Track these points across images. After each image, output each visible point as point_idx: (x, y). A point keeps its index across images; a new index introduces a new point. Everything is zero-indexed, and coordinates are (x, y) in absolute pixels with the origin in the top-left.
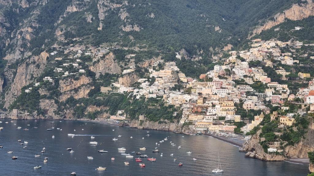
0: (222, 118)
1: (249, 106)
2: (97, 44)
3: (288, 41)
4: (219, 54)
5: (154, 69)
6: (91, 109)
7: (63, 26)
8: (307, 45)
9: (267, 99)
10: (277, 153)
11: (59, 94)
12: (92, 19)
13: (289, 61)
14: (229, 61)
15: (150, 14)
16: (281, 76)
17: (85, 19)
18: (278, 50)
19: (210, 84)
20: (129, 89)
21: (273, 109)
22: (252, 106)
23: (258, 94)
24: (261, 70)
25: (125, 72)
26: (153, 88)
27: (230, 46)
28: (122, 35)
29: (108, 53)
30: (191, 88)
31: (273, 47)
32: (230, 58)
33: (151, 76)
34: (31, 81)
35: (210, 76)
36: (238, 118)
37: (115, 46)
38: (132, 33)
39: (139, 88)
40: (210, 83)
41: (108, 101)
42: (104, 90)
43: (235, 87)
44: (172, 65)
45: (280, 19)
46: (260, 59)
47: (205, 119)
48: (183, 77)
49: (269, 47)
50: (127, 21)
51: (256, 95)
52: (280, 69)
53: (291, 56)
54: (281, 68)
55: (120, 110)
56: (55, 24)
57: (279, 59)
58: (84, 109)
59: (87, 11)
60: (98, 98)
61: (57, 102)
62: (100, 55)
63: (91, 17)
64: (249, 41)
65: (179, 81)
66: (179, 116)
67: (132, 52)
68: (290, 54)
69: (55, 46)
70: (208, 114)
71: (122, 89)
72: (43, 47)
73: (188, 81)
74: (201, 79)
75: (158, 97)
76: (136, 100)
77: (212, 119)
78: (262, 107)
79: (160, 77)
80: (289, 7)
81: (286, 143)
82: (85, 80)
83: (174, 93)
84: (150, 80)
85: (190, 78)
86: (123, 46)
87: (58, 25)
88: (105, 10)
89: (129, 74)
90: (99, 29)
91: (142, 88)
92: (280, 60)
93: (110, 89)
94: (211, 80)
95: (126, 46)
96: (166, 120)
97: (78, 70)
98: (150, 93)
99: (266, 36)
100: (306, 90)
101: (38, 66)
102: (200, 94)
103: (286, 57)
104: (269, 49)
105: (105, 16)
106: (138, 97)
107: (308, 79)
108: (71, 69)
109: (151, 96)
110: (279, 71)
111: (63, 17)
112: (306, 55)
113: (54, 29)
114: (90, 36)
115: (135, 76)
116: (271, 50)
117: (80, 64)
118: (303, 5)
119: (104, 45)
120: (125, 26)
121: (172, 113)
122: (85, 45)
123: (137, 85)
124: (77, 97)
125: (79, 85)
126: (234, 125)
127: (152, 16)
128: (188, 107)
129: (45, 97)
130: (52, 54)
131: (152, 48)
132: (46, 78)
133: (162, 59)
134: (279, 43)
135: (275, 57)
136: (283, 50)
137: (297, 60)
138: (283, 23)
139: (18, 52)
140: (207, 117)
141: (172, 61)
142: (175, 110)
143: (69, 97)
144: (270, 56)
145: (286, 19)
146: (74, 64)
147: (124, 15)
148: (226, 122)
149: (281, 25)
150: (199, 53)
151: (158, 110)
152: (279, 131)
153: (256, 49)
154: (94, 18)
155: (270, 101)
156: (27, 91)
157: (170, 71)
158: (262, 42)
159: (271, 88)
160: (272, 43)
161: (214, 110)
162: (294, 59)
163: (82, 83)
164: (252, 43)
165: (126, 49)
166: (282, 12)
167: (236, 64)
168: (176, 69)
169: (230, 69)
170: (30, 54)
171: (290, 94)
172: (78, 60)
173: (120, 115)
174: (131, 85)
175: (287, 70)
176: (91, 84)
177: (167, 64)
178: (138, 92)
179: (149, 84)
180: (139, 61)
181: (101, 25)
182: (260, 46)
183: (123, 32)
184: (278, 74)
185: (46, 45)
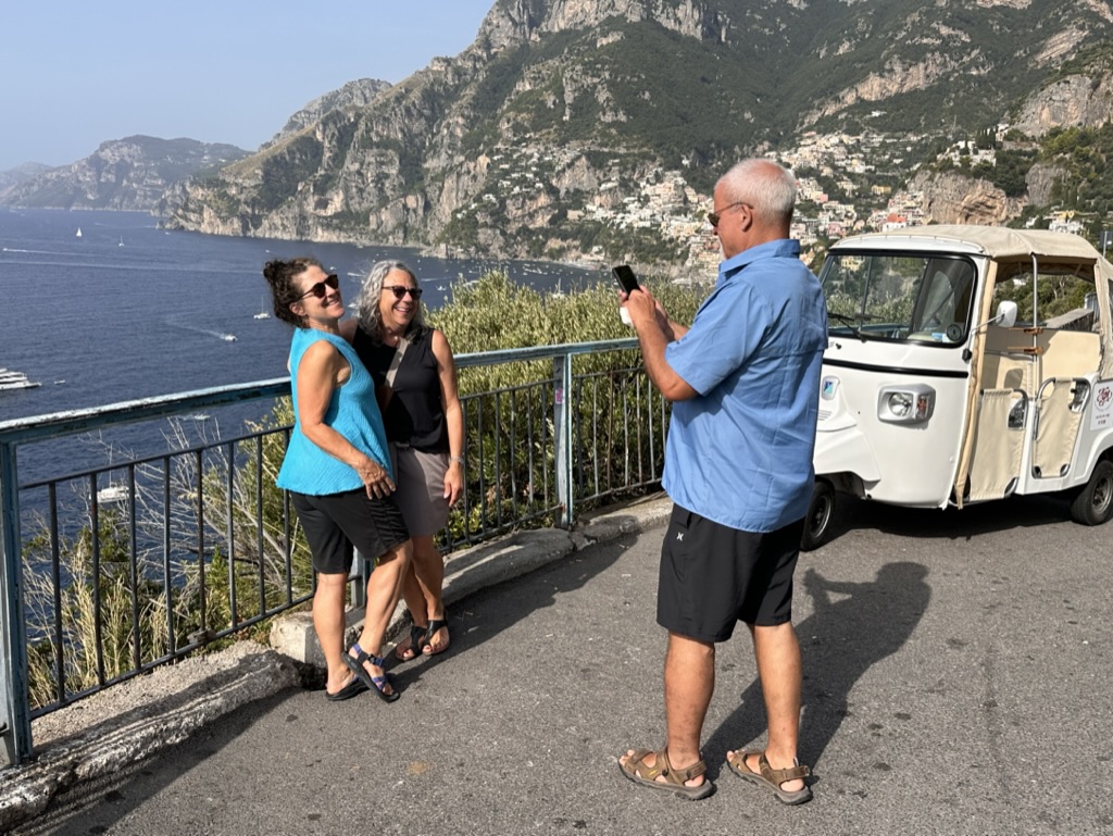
2: (562, 143)
3: (858, 135)
5: (648, 181)
6: (554, 243)
7: (511, 114)
8: (888, 141)
9: (821, 228)
11: (506, 221)
12: (554, 103)
13: (859, 168)
15: (644, 94)
16: (844, 191)
17: (543, 103)
18: (842, 149)
20: (610, 214)
24: (813, 182)
25: (603, 186)
26: (647, 213)
27: (766, 144)
28: (599, 127)
29: (578, 158)
31: (837, 145)
33: (643, 193)
34: (465, 202)
37: (589, 145)
38: (614, 124)
39: (625, 213)
41: (579, 231)
42: (573, 215)
44: (675, 176)
45: (850, 99)
46: (814, 164)
48: (691, 193)
49: (829, 145)
50: (608, 105)
51: (805, 223)
52: (843, 180)
53: (863, 159)
54: (845, 178)
55: (596, 244)
56: (499, 111)
57: (843, 164)
58: (543, 244)
59: (546, 89)
60: (563, 227)
61: (503, 233)
62: (567, 159)
63: (552, 98)
64: (797, 135)
65: (686, 200)
66: (685, 256)
67: (616, 156)
68: (861, 156)
69: (500, 146)
71: (600, 214)
72: (481, 147)
73: (699, 201)
75: (652, 225)
76: (619, 233)
78: (812, 240)
79: (656, 195)
80: (863, 78)
82: (543, 200)
83: (677, 220)
84: (642, 199)
85: (702, 196)
86: (601, 145)
87: (503, 113)
88: (574, 87)
89: (610, 190)
90: (564, 118)
91: (629, 212)
93: (581, 213)
95: (606, 146)
96: (665, 262)
97: (534, 183)
98: (641, 220)
99: (825, 126)
100: (883, 213)
101: (475, 178)
103: (854, 161)
104: (828, 148)
105: (575, 98)
106: (623, 226)
107: (888, 196)
108: (522, 181)
109: (642, 224)
110: (842, 182)
111: (511, 100)
112: (887, 157)
113: (496, 119)
114: (552, 130)
115: (619, 194)
116: (831, 150)
117: (536, 174)
118: (886, 74)
119: (574, 143)
120: (604, 114)
121: (674, 249)
122: (544, 145)
123: (621, 208)
124: (531, 227)
125: (534, 207)
127: (647, 95)
128: (699, 241)
129: (485, 225)
130: (495, 158)
131: (645, 149)
132: (486, 196)
133: (660, 165)
134: (845, 138)
135: (838, 160)
136: (851, 150)
137: (871, 165)
138: (853, 105)
139: (444, 156)
141: (676, 169)
142: (678, 246)
143: (521, 225)
144: (830, 161)
145: (858, 98)
146: (527, 175)
147: (602, 96)
149: (849, 109)
151: (653, 246)
152: (839, 279)
153: (807, 149)
154: (557, 101)
155: (825, 231)
156: (459, 216)
157: (672, 185)
158: (817, 137)
159: (828, 210)
160: (835, 140)
162: (867, 164)
163: (540, 205)
164: (801, 140)
165: (606, 150)
166: (853, 88)
168: (681, 181)
170: (462, 158)
171: (858, 219)
172: (534, 169)
173: (596, 253)
174: (613, 208)
175: (854, 181)
176: (553, 206)
177: (668, 173)
178: (623, 218)
179: (640, 205)
180: (626, 169)
181: (568, 111)
182: (815, 143)
183: (601, 123)
184: (840, 187)
185: (485, 144)
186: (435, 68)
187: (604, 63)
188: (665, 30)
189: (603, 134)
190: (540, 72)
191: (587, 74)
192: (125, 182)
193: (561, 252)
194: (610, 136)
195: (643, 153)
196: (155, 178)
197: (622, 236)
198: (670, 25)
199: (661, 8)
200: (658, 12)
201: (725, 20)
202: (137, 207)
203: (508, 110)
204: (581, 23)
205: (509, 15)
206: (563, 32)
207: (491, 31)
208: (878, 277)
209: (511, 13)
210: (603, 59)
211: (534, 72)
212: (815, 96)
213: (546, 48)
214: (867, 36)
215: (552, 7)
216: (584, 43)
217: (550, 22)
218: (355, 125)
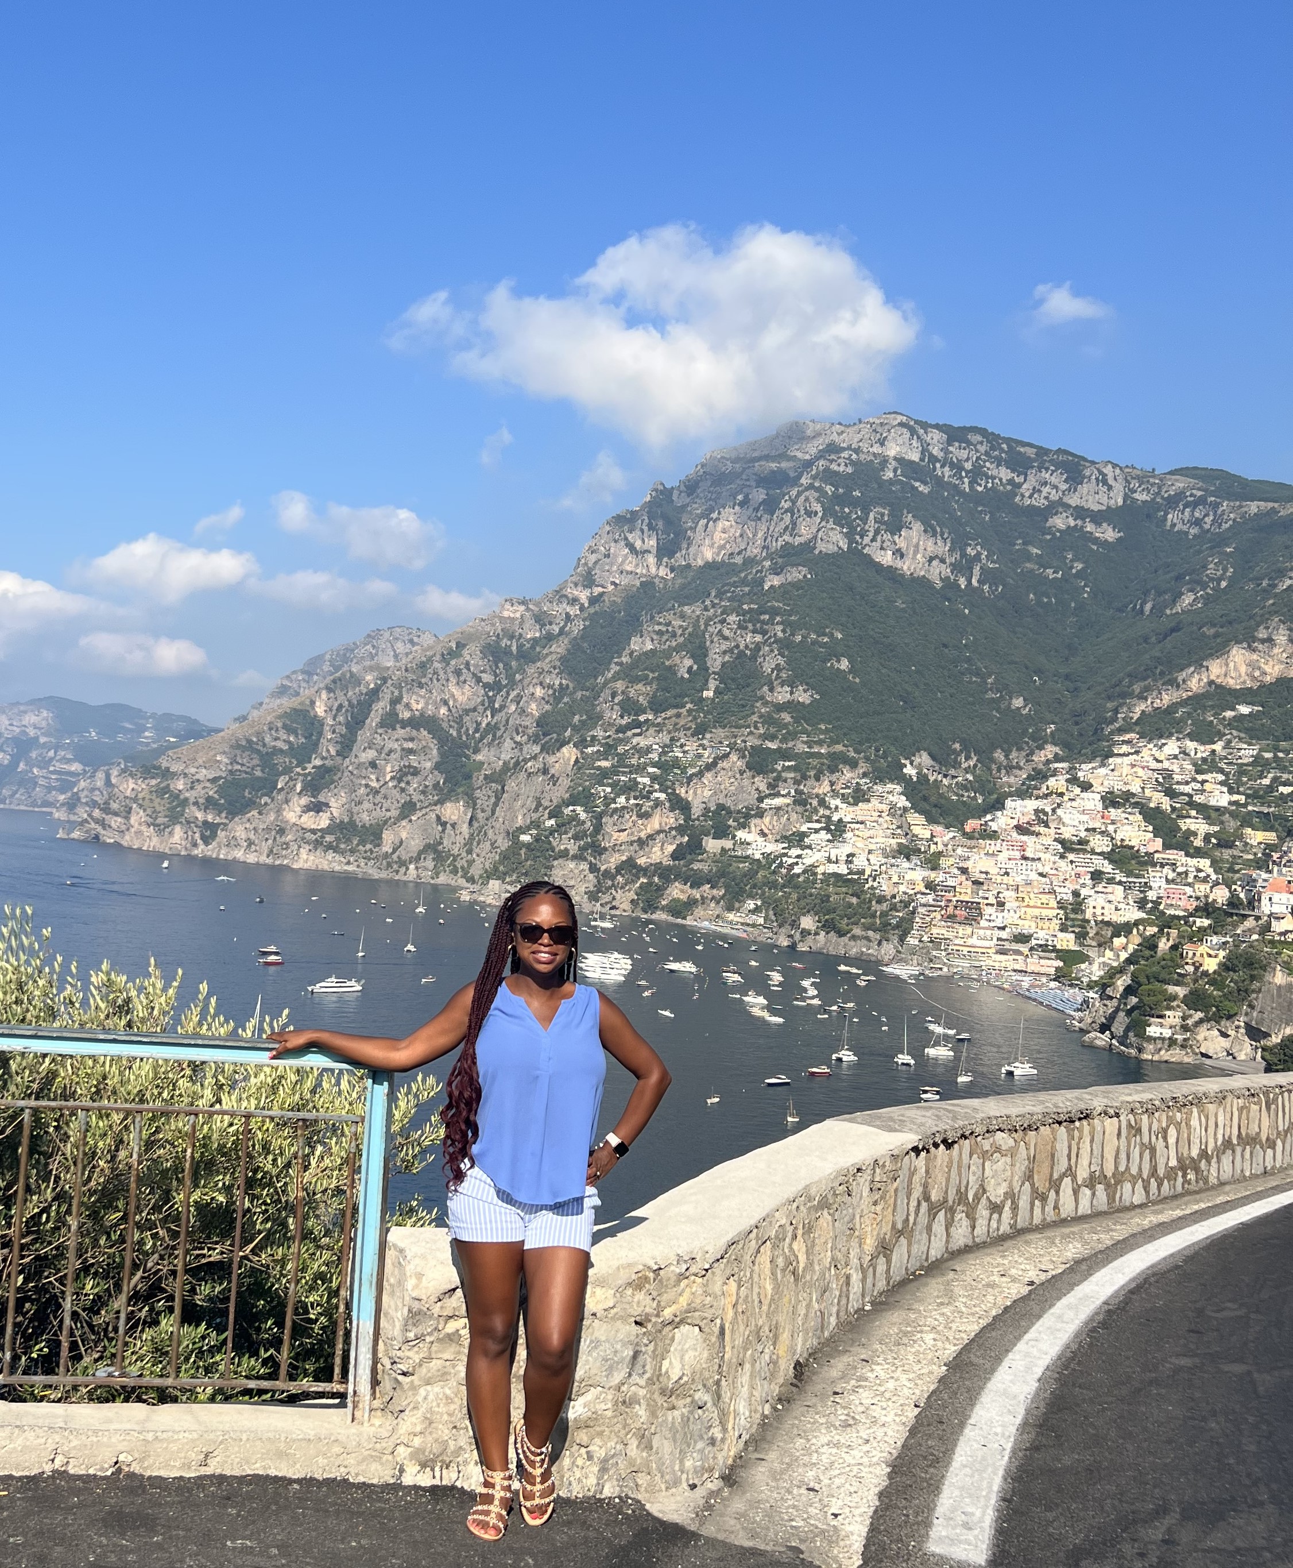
0: (1022, 938)
1: (1099, 911)
2: (700, 731)
3: (1214, 743)
4: (1021, 769)
5: (844, 798)
6: (677, 891)
7: (620, 685)
8: (1268, 755)
9: (1152, 895)
10: (1172, 1042)
11: (599, 851)
12: (690, 670)
13: (1218, 797)
14: (1048, 789)
15: (839, 661)
16: (1191, 834)
17: (672, 670)
18: (1187, 765)
19: (992, 846)
20: (776, 848)
21: (1166, 923)
22: (1106, 912)
23: (1124, 879)
24: (1137, 817)
25: (768, 803)
26: (842, 851)
27: (1050, 751)
28: (763, 710)
29: (726, 756)
30: (940, 854)
32: (1052, 782)
33: (835, 817)
35: (994, 826)
36: (1067, 941)
37: (745, 737)
38: (789, 706)
39: (803, 848)
40: (993, 842)
41: (722, 874)
42: (712, 845)
43: (1062, 857)
44: (891, 792)
45: (1196, 682)
46: (1135, 788)
47: (975, 936)
48: (917, 822)
49: (1162, 757)
50: (778, 677)
51: (1120, 883)
52: (1190, 817)
53: (1224, 784)
54: (1193, 813)
55: (752, 897)
56: (600, 680)
57: (1187, 789)
58: (660, 890)
59: (678, 649)
60: (696, 866)
61: (593, 868)
62: (708, 756)
63: (688, 662)
64: (1105, 738)
65: (909, 833)
66: (905, 926)
67: (785, 755)
68: (1221, 777)
69: (599, 733)
70: (983, 923)
71: (760, 847)
72: (568, 734)
73: (932, 836)
74: (967, 834)
75: (850, 871)
76: (791, 879)
77: (995, 939)
78: (1137, 916)
79: (857, 823)
80: (1219, 650)
81: (1199, 1015)
82: (664, 819)
83: (894, 865)
84: (833, 827)
85: (938, 829)
86: (765, 737)
87: (607, 682)
88: (724, 647)
89: (778, 809)
90: (705, 694)
91: (810, 847)
92: (1191, 791)
93: (728, 844)
94: (993, 835)
95: (772, 738)
96: (870, 933)
97: (650, 792)
98: (829, 860)
100: (1260, 876)
101: (554, 780)
102: (964, 871)
103: (1208, 786)
104: (1161, 762)
105: (723, 665)
106: (798, 870)
107: (1270, 847)
108: (630, 788)
109: (832, 868)
110: (1188, 821)
111: (621, 664)
112: (1266, 782)
113: (595, 692)
114: (683, 711)
115: (794, 816)
116: (1166, 764)
117: (654, 778)
118: (1260, 647)
119: (717, 733)
120: (771, 690)
121: (887, 914)
122: (669, 732)
123: (798, 839)
124: (641, 861)
125: (649, 831)
126: (1057, 958)
127: (844, 664)
128: (932, 902)
129: (564, 854)
130: (589, 750)
131: (839, 748)
132: (571, 808)
133: (865, 775)
134: (1191, 745)
135: (1178, 783)
136: (1202, 767)
137: (1238, 793)
138: (1202, 694)
139: (508, 744)
140: (981, 932)
141: (892, 781)
142: (894, 908)
143: (624, 858)
144: (1164, 782)
145: (1211, 683)
146: (639, 779)
147: (770, 662)
148: (1031, 949)
149: (1196, 700)
150: (964, 765)
151: (850, 905)
152: (1180, 983)
153: (1123, 761)
154: (695, 667)
155: (1157, 903)
156: (525, 838)
157: (886, 808)
159: (1162, 866)
160: (1172, 747)
161: (1001, 915)
162: (1231, 791)
163: (657, 827)
164: (1114, 744)
165: (773, 746)
166: (1202, 666)
167: (1066, 798)
168: (903, 802)
169: (1048, 809)
170: (536, 749)
171: (1216, 884)
172: (651, 770)
173: (751, 911)
174: (784, 838)
175: (1207, 818)
176: (681, 830)
177: (879, 788)
178: (799, 857)
179: (829, 837)
180: (805, 777)
181: (712, 684)
182: (1137, 752)
183: (766, 703)
184: (1184, 828)
185: (575, 729)
186: (506, 614)
187: (774, 612)
188: (878, 567)
189: (768, 720)
190: (668, 624)
191: (746, 628)
192: (22, 766)
193: (691, 904)
194: (781, 725)
195: (835, 753)
196: (69, 761)
197: (796, 887)
198: (886, 558)
199: (871, 534)
200: (867, 540)
201: (979, 554)
202: (34, 804)
203: (615, 678)
204: (739, 553)
205: (626, 539)
206: (710, 566)
207: (596, 563)
208: (1256, 985)
209: (630, 536)
210: (773, 607)
211: (660, 624)
212: (1134, 677)
213: (683, 587)
214: (1224, 584)
215: (693, 529)
216: (744, 582)
217: (692, 550)
218: (374, 694)
